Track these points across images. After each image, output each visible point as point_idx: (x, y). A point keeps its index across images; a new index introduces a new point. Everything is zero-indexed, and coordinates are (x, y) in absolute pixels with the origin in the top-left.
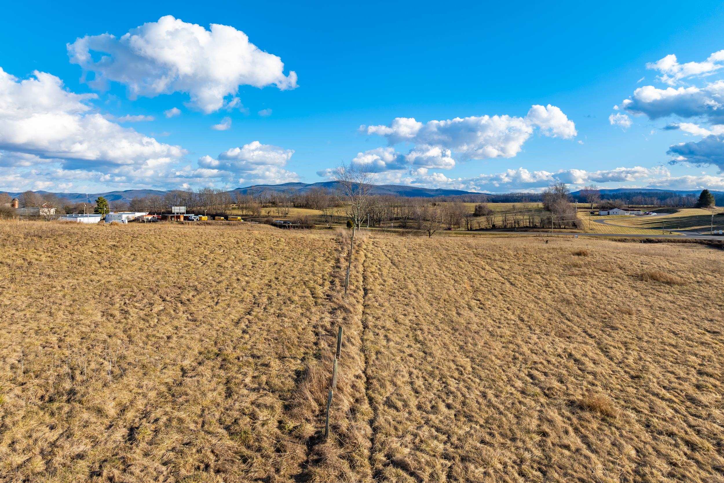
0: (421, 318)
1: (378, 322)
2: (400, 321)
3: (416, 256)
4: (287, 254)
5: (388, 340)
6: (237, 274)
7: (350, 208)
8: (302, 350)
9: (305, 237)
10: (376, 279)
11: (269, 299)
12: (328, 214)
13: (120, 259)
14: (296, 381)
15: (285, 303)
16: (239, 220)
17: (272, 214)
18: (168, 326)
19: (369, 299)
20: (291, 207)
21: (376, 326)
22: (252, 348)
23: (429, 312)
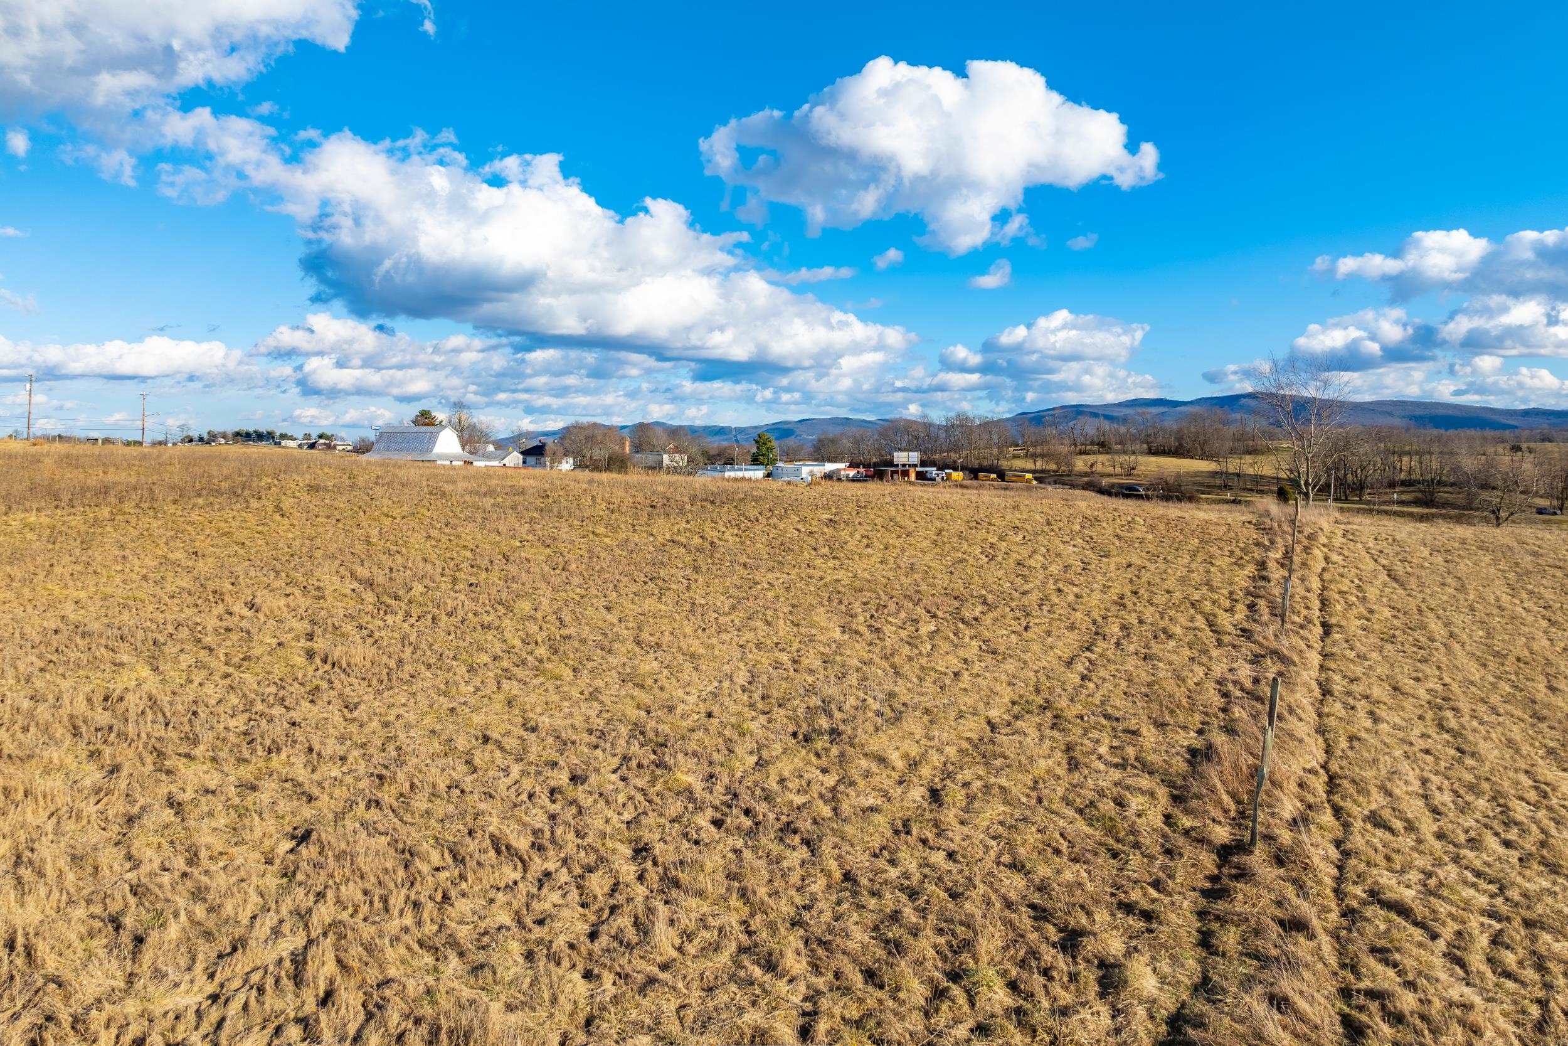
0: (1455, 687)
1: (1353, 687)
2: (1406, 689)
3: (1451, 566)
4: (1151, 548)
5: (1376, 720)
6: (1056, 581)
7: (1287, 456)
8: (1198, 717)
9: (1186, 515)
10: (1350, 606)
11: (1124, 627)
12: (1231, 469)
13: (846, 543)
14: (1189, 762)
15: (1156, 637)
16: (1028, 481)
17: (1098, 468)
18: (950, 657)
19: (1334, 644)
20: (1142, 453)
21: (1349, 693)
22: (1103, 703)
23: (1476, 677)
